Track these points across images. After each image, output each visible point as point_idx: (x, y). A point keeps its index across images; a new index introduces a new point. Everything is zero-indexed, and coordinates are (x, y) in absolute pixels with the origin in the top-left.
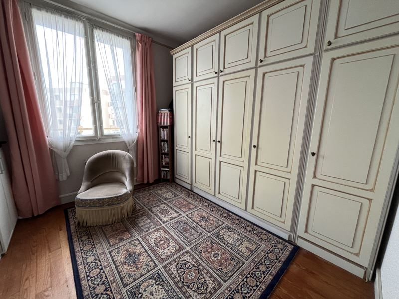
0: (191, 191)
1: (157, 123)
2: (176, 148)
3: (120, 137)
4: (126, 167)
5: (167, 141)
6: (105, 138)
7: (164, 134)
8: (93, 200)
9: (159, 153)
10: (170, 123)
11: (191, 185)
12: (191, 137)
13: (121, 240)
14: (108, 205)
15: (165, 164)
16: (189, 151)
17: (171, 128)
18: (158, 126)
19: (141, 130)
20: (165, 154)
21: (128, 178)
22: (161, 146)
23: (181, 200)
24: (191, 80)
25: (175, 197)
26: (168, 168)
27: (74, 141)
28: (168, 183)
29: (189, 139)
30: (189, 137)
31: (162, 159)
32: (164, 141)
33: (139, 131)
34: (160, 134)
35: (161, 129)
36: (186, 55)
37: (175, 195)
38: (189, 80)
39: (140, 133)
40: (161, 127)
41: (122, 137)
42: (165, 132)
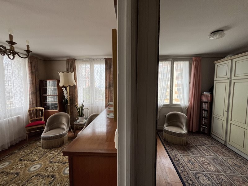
0: (225, 145)
1: (201, 100)
2: (213, 116)
3: (179, 106)
4: (184, 121)
5: (207, 111)
6: (173, 105)
7: (205, 106)
8: (171, 132)
9: (200, 117)
10: (210, 101)
11: (225, 142)
12: (228, 111)
13: (184, 153)
14: (177, 136)
15: (204, 123)
16: (225, 120)
17: (211, 103)
18: (201, 102)
19: (191, 103)
20: (205, 118)
21: (185, 127)
22: (203, 113)
23: (217, 148)
24: (230, 78)
25: (211, 145)
26: (206, 126)
27: (162, 105)
28: (206, 136)
29: (226, 113)
30: (226, 111)
31: (202, 120)
32: (205, 110)
33: (189, 103)
34: (203, 106)
35: (203, 103)
36: (227, 64)
37: (212, 144)
38: (229, 78)
39: (190, 105)
40: (203, 102)
41: (180, 106)
42: (206, 105)
